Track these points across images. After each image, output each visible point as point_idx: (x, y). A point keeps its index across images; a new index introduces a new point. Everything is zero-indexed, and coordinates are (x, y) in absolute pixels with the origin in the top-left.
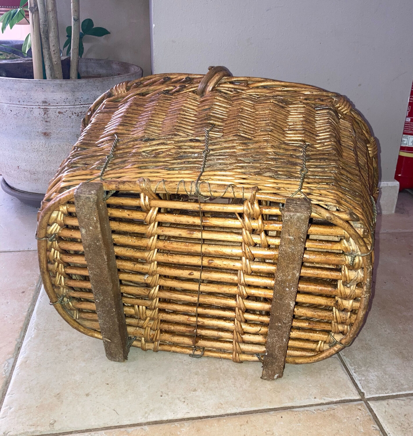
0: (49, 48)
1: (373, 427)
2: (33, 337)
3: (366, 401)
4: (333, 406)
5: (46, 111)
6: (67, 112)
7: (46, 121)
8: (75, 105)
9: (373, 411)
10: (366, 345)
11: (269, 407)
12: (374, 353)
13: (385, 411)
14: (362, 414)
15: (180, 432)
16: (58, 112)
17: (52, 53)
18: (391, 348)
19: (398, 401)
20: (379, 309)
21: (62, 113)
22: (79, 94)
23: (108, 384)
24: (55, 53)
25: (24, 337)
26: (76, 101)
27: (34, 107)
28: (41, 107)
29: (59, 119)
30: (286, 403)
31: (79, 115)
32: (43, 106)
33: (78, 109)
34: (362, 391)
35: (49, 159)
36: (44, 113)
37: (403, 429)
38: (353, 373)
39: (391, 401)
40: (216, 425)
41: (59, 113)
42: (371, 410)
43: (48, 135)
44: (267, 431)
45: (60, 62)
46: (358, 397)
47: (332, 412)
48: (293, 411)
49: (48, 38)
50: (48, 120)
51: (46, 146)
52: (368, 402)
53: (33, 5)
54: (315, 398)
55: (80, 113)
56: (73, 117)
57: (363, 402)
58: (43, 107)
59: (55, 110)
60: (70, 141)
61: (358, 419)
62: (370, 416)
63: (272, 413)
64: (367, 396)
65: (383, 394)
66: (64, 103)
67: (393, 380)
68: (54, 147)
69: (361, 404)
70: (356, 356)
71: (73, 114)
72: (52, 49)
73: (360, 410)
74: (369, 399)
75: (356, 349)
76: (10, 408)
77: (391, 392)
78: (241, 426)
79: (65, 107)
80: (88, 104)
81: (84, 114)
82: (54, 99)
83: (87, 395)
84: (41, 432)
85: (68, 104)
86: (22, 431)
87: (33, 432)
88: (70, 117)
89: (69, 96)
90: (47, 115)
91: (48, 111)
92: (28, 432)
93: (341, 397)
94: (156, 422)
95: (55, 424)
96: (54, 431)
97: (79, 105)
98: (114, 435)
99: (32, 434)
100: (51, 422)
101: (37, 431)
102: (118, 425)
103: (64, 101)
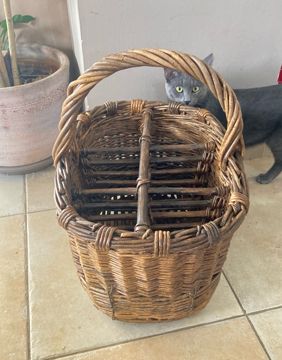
1: (251, 333)
2: (34, 288)
4: (227, 321)
6: (19, 111)
7: (5, 119)
8: (25, 105)
9: (251, 322)
10: (246, 275)
11: (190, 326)
12: (251, 281)
13: (258, 322)
14: (245, 325)
15: (140, 347)
18: (262, 276)
19: (266, 314)
20: (253, 245)
21: (16, 112)
22: (27, 97)
23: (90, 319)
25: (28, 288)
26: (25, 101)
28: (0, 109)
29: (15, 116)
30: (200, 322)
31: (29, 111)
33: (28, 107)
34: (245, 309)
35: (10, 144)
36: (2, 113)
37: (269, 333)
38: (239, 297)
39: (262, 314)
40: (160, 340)
41: (14, 112)
42: (250, 322)
43: (7, 128)
44: (191, 342)
46: (242, 314)
47: (227, 326)
48: (204, 327)
51: (7, 136)
52: (248, 316)
54: (217, 317)
55: (30, 110)
56: (25, 113)
57: (245, 316)
58: (2, 109)
59: (11, 110)
60: (24, 130)
61: (242, 328)
62: (249, 325)
63: (192, 329)
64: (247, 313)
65: (257, 310)
66: (17, 104)
67: (263, 299)
68: (13, 136)
69: (244, 319)
70: (240, 284)
71: (24, 111)
73: (243, 322)
74: (249, 314)
75: (240, 279)
77: (261, 308)
78: (175, 340)
79: (18, 107)
80: (35, 102)
82: (9, 102)
83: (80, 328)
84: (59, 355)
85: (20, 105)
86: (47, 355)
87: (54, 355)
88: (22, 114)
89: (20, 99)
90: (5, 114)
91: (5, 112)
92: (51, 355)
93: (232, 315)
94: (125, 342)
95: (65, 349)
96: (66, 353)
97: (28, 104)
98: (102, 353)
99: (54, 356)
100: (63, 347)
101: (56, 354)
102: (103, 346)
103: (17, 103)
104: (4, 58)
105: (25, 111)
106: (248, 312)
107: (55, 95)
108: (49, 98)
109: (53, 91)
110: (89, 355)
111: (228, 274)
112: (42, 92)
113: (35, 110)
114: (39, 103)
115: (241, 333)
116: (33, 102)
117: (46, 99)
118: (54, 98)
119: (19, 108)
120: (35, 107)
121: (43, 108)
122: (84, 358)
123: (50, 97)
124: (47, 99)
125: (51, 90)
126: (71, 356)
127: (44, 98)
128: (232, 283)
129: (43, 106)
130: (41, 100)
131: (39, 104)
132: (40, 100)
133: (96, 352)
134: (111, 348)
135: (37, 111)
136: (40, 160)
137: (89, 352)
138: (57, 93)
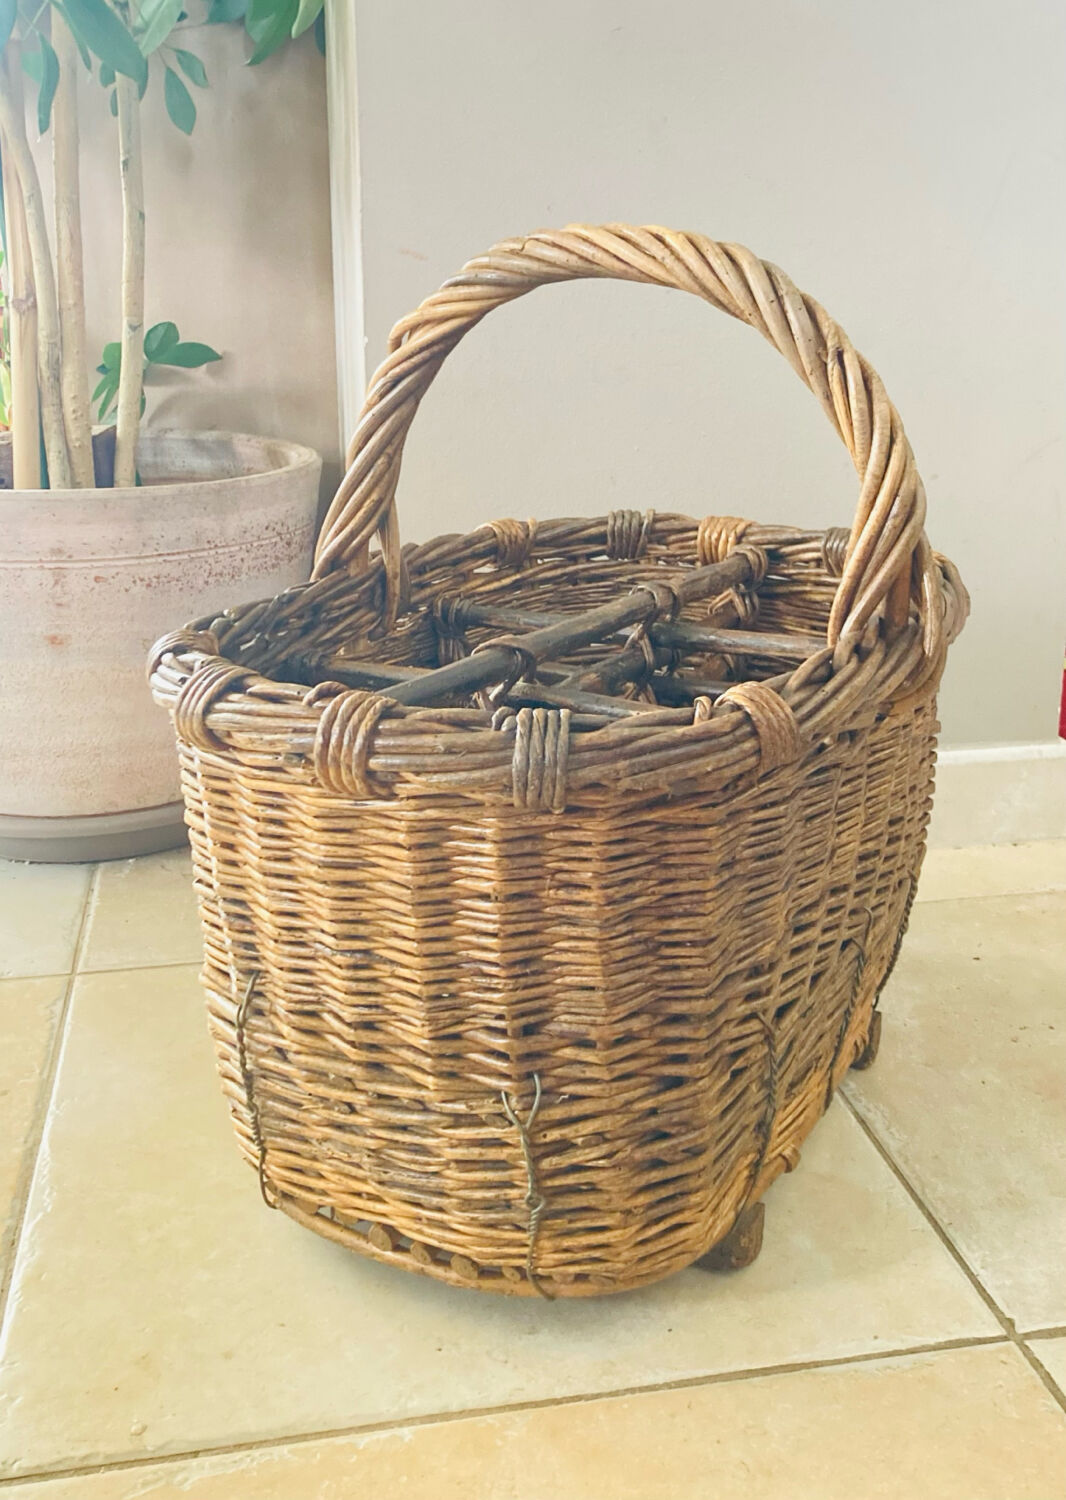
0: (61, 405)
1: (1045, 1405)
2: (49, 1210)
3: (1022, 1341)
4: (928, 1356)
5: (59, 576)
6: (117, 579)
7: (59, 605)
8: (142, 557)
9: (1042, 1366)
10: (1009, 1196)
12: (1036, 1214)
14: (1013, 1374)
16: (93, 576)
17: (69, 416)
21: (105, 580)
22: (153, 528)
23: (283, 1325)
24: (76, 419)
25: (22, 1212)
26: (144, 545)
27: (28, 565)
28: (46, 566)
29: (95, 597)
31: (153, 585)
32: (50, 562)
33: (150, 569)
34: (1008, 1315)
36: (53, 582)
38: (978, 1268)
40: (601, 1417)
41: (97, 579)
42: (1036, 1364)
43: (61, 643)
45: (89, 443)
46: (1000, 1331)
47: (926, 1373)
49: (57, 379)
50: (64, 600)
51: (54, 675)
52: (1028, 1343)
53: (22, 295)
54: (876, 1338)
55: (155, 580)
56: (135, 590)
57: (1012, 1343)
58: (52, 566)
59: (87, 571)
60: (123, 657)
61: (1001, 1386)
62: (1032, 1377)
64: (1021, 1329)
66: (112, 552)
68: (76, 679)
69: (1007, 1351)
70: (983, 1225)
71: (134, 582)
72: (69, 407)
73: (1005, 1363)
74: (1028, 1336)
75: (983, 1208)
76: (12, 1399)
78: (673, 1416)
79: (112, 563)
80: (178, 553)
81: (165, 580)
82: (85, 541)
83: (228, 1356)
84: (107, 1457)
85: (124, 555)
86: (55, 1457)
87: (86, 1457)
88: (127, 590)
89: (127, 533)
90: (63, 587)
91: (65, 577)
92: (73, 1458)
93: (949, 1333)
94: (431, 1418)
95: (144, 1434)
96: (146, 1451)
97: (152, 556)
98: (318, 1456)
99: (85, 1463)
100: (134, 1429)
101: (97, 1454)
102: (326, 1429)
103: (113, 548)
104: (94, 438)
105: (138, 582)
106: (1024, 1327)
107: (255, 544)
108: (232, 549)
109: (249, 527)
110: (252, 1460)
111: (927, 1191)
112: (209, 524)
113: (174, 582)
114: (192, 559)
115: (995, 1405)
116: (173, 554)
117: (220, 551)
118: (253, 555)
119: (116, 566)
120: (176, 572)
121: (207, 583)
122: (230, 1471)
123: (237, 548)
124: (224, 553)
125: (244, 524)
126: (166, 1465)
127: (216, 546)
128: (946, 1221)
129: (206, 574)
130: (204, 550)
131: (192, 565)
132: (197, 551)
133: (289, 1452)
134: (364, 1440)
135: (181, 589)
136: (164, 800)
137: (256, 1453)
138: (264, 542)
